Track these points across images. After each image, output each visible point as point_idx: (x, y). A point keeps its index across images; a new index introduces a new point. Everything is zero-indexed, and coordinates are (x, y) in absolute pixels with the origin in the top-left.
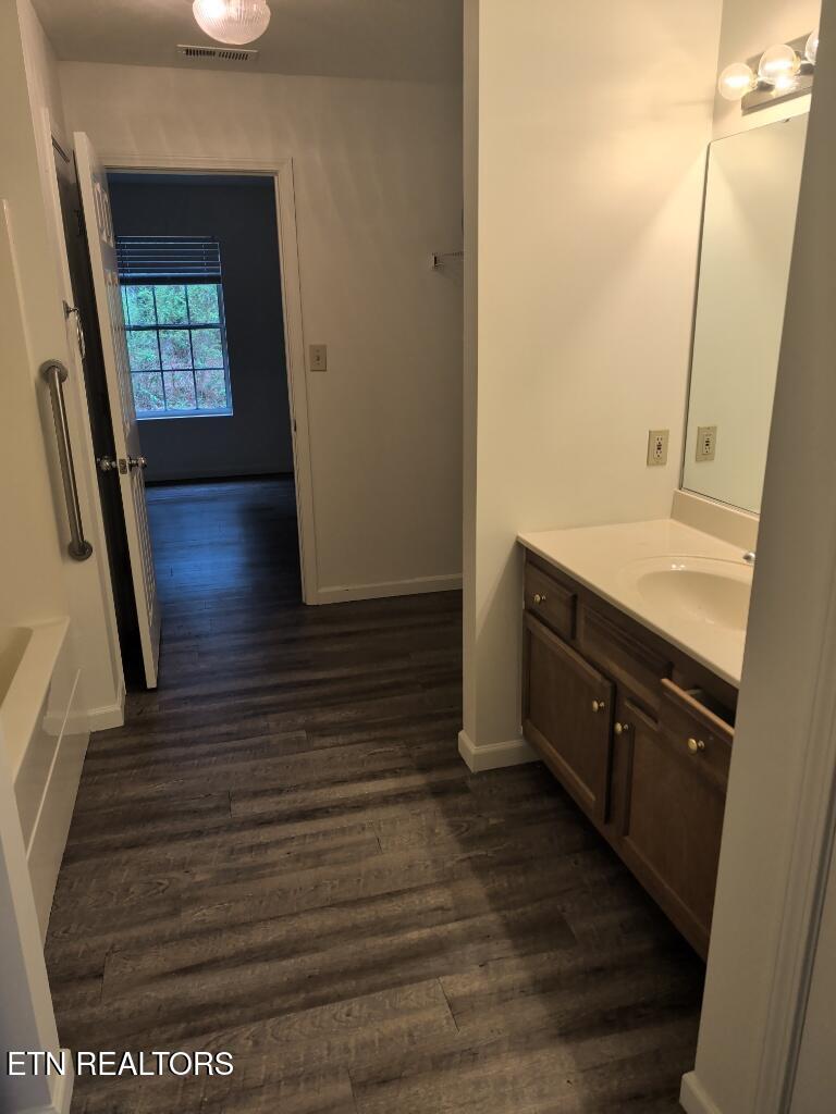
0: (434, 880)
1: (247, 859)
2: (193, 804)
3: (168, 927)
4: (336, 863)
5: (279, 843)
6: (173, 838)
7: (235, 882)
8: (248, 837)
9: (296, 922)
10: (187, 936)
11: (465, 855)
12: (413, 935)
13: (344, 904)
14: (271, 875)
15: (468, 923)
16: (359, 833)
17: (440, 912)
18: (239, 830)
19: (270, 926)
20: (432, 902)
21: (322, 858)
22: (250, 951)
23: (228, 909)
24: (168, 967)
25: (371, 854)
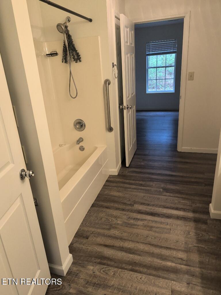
0: (183, 249)
1: (132, 221)
2: (125, 201)
3: (106, 232)
4: (155, 232)
5: (142, 220)
6: (117, 209)
7: (126, 227)
8: (135, 215)
9: (137, 245)
10: (110, 236)
11: (197, 245)
12: (169, 264)
13: (153, 245)
14: (136, 228)
15: (188, 268)
16: (166, 225)
17: (180, 260)
18: (133, 213)
19: (131, 243)
20: (180, 256)
21: (152, 229)
22: (123, 248)
23: (122, 234)
24: (102, 243)
25: (166, 233)
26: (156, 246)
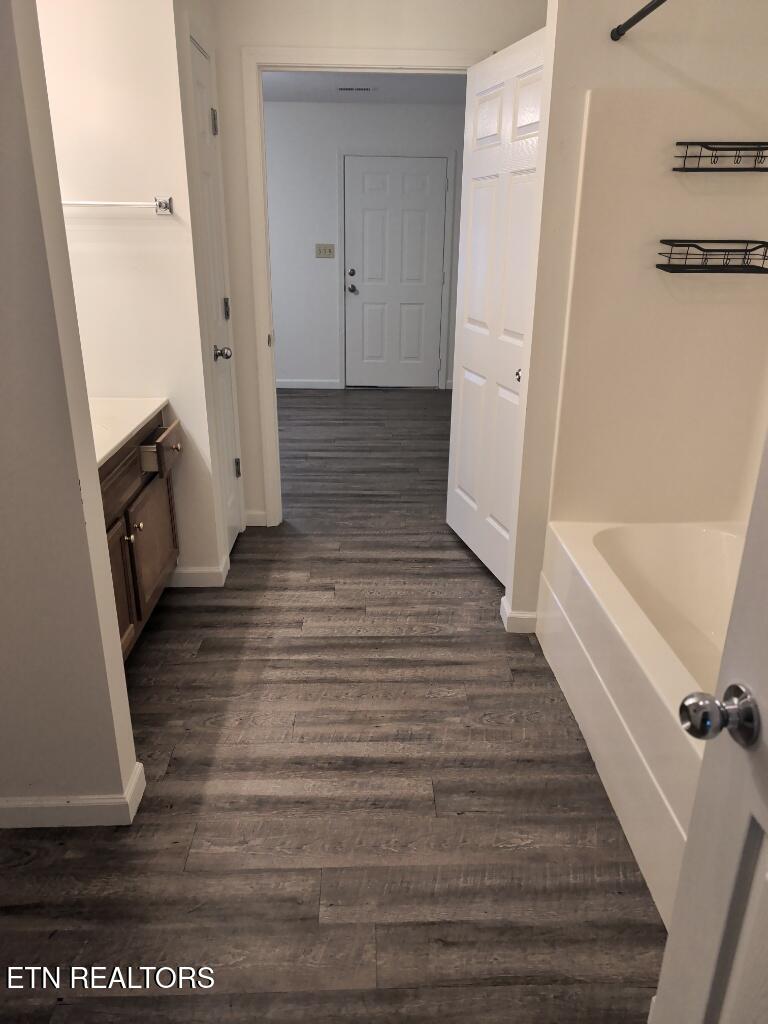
17: (277, 666)
20: (278, 673)
26: (334, 681)
